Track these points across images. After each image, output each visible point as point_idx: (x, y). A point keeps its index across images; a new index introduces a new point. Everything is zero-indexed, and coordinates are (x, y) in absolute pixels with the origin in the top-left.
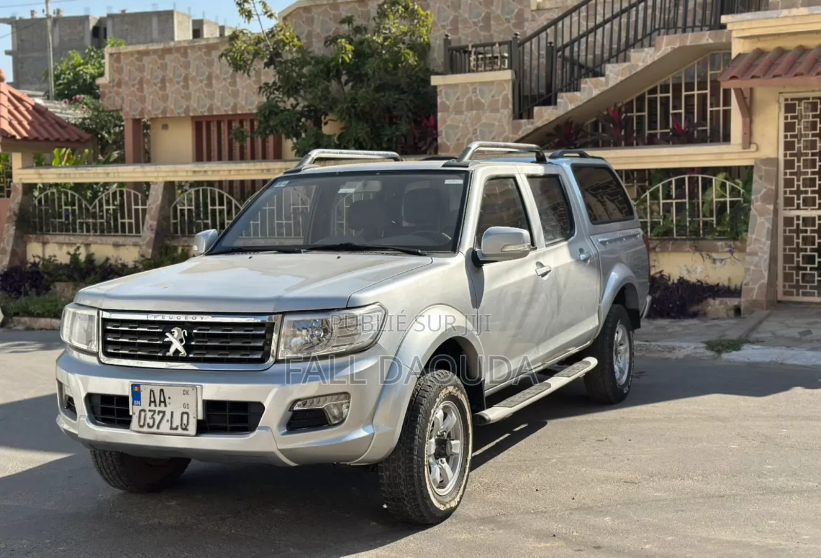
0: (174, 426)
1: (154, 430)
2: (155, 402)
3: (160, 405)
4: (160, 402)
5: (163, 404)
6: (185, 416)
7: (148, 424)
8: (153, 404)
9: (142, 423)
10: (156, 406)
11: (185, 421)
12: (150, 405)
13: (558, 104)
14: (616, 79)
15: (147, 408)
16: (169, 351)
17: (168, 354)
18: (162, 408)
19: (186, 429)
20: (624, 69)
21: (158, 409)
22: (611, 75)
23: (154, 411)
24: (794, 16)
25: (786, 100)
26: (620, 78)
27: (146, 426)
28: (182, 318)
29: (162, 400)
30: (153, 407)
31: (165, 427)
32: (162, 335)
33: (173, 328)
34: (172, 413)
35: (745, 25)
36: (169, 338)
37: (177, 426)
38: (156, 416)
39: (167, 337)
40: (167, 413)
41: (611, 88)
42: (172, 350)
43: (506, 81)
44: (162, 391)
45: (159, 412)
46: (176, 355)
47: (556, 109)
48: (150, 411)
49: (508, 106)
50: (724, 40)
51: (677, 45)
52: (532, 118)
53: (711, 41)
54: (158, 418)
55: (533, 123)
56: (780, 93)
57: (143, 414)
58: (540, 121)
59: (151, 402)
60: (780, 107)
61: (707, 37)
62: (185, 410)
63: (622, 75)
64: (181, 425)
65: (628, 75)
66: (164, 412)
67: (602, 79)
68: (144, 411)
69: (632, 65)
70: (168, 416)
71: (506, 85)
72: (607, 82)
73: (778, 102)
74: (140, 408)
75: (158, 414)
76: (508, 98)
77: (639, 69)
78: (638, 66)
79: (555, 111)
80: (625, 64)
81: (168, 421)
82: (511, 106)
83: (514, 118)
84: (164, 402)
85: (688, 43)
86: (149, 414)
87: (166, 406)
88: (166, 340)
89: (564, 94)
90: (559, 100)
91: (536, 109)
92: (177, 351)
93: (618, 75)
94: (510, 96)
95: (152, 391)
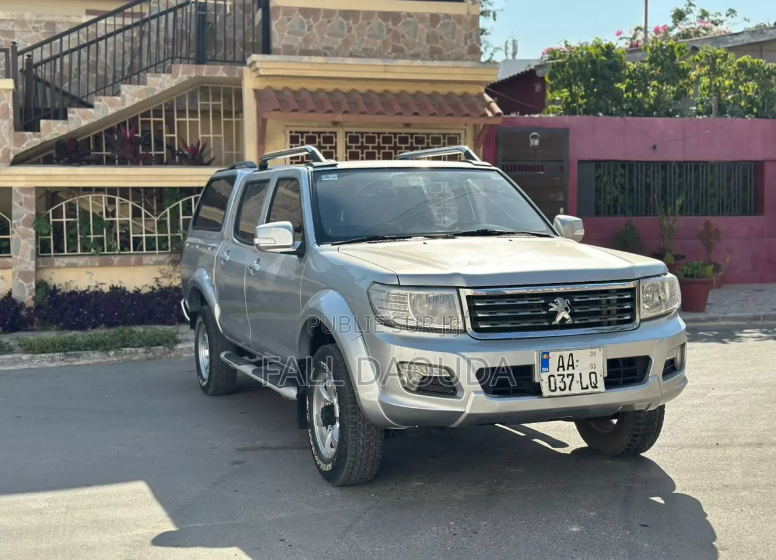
0: (585, 386)
1: (567, 392)
2: (563, 366)
3: (568, 369)
4: (569, 366)
5: (571, 368)
6: (593, 376)
7: (560, 388)
8: (561, 369)
9: (553, 388)
10: (564, 370)
11: (593, 380)
12: (558, 370)
13: (69, 119)
14: (133, 100)
15: (556, 373)
16: (555, 320)
17: (554, 323)
18: (571, 371)
19: (596, 387)
20: (141, 91)
21: (566, 373)
22: (127, 96)
23: (563, 375)
24: (314, 63)
25: (291, 132)
26: (137, 100)
27: (558, 389)
28: (562, 289)
29: (571, 363)
30: (561, 371)
31: (576, 389)
32: (546, 306)
33: (555, 299)
34: (580, 374)
35: (272, 66)
36: (554, 308)
37: (587, 385)
38: (565, 379)
39: (552, 307)
40: (575, 375)
41: (128, 108)
42: (559, 319)
43: (7, 90)
44: (571, 355)
45: (568, 375)
46: (562, 324)
47: (68, 124)
48: (559, 375)
49: (8, 118)
50: (237, 76)
51: (193, 75)
52: (39, 131)
53: (225, 75)
54: (568, 380)
55: (39, 136)
56: (286, 126)
57: (552, 379)
58: (48, 135)
59: (559, 367)
60: (286, 138)
61: (221, 71)
62: (593, 370)
63: (139, 97)
64: (591, 384)
65: (145, 98)
66: (573, 375)
67: (119, 99)
68: (553, 376)
69: (150, 89)
70: (577, 378)
71: (6, 95)
72: (123, 102)
73: (285, 133)
74: (548, 374)
75: (568, 377)
76: (8, 108)
77: (157, 93)
78: (155, 89)
79: (66, 126)
80: (142, 87)
81: (578, 382)
82: (11, 117)
83: (17, 129)
84: (573, 365)
85: (204, 74)
86: (559, 379)
87: (574, 368)
88: (551, 310)
89: (75, 109)
90: (69, 115)
91: (43, 122)
92: (564, 319)
93: (135, 96)
94: (11, 107)
95: (561, 356)
